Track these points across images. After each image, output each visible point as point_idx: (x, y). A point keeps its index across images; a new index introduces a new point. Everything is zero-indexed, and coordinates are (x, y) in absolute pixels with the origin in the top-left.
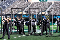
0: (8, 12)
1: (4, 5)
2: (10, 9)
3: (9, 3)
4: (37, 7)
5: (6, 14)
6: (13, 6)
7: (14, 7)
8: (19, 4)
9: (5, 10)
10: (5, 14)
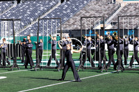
0: (73, 24)
1: (66, 10)
2: (79, 18)
3: (77, 7)
4: (134, 13)
5: (71, 28)
6: (84, 12)
7: (88, 15)
8: (97, 7)
9: (68, 21)
10: (68, 29)
